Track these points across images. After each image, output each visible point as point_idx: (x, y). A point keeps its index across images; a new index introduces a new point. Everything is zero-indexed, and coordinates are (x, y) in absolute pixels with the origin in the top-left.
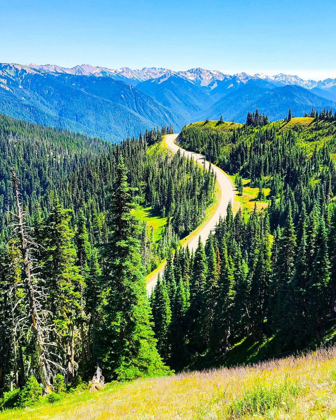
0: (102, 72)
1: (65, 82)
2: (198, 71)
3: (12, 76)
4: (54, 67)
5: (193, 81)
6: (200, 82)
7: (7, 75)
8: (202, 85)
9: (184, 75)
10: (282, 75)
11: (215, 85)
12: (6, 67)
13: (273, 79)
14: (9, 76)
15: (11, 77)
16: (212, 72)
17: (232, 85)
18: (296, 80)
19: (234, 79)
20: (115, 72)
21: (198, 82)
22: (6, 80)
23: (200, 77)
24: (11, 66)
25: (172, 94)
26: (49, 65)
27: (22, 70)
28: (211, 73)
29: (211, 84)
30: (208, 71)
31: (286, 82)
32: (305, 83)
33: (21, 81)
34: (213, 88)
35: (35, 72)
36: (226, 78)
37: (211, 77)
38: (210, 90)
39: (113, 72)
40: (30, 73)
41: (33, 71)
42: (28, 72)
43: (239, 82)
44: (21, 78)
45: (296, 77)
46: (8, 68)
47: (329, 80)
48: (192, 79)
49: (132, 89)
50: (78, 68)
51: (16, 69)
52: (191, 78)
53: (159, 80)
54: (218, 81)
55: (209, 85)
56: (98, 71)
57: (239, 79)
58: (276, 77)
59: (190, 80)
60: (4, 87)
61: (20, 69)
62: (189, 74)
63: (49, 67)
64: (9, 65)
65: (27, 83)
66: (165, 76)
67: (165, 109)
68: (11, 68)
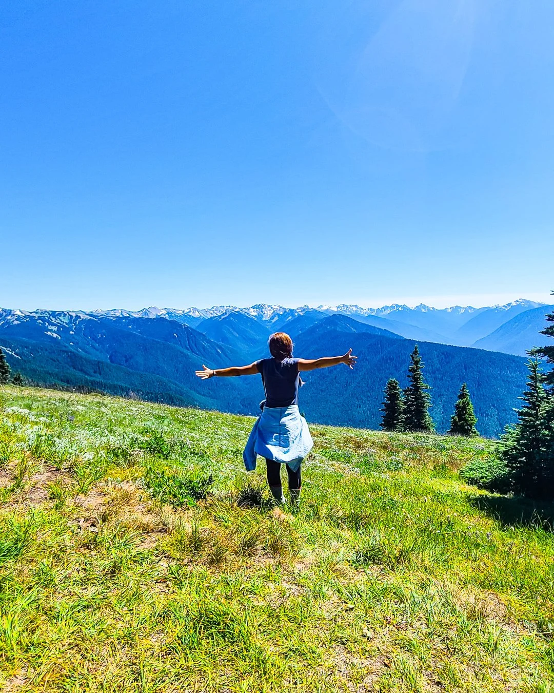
0: (168, 313)
1: (122, 325)
2: (259, 307)
3: (66, 323)
4: (120, 311)
5: (255, 316)
6: (263, 316)
7: (60, 322)
8: (264, 319)
9: (246, 311)
10: (344, 306)
11: (276, 318)
12: (60, 314)
13: (335, 309)
14: (62, 323)
15: (64, 324)
16: (273, 306)
17: (290, 318)
18: (356, 309)
19: (292, 311)
20: (183, 312)
21: (260, 316)
22: (57, 327)
23: (262, 312)
24: (66, 313)
25: (231, 329)
26: (115, 310)
27: (76, 316)
28: (272, 308)
29: (272, 318)
30: (269, 306)
31: (346, 312)
32: (365, 311)
33: (74, 327)
34: (273, 321)
35: (90, 318)
36: (285, 312)
37: (272, 311)
38: (271, 324)
39: (181, 312)
40: (84, 318)
41: (87, 316)
42: (82, 318)
43: (296, 314)
44: (75, 324)
45: (356, 306)
46: (62, 315)
47: (386, 307)
48: (255, 314)
49: (185, 327)
50: (145, 311)
51: (70, 316)
52: (253, 313)
53: (220, 317)
54: (278, 315)
55: (271, 319)
56: (164, 312)
57: (296, 312)
58: (338, 307)
59: (253, 315)
60: (52, 335)
61: (74, 315)
62: (252, 310)
63: (115, 311)
64: (63, 312)
65: (81, 329)
66: (226, 313)
67: (218, 345)
68: (65, 315)
